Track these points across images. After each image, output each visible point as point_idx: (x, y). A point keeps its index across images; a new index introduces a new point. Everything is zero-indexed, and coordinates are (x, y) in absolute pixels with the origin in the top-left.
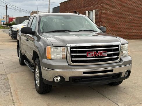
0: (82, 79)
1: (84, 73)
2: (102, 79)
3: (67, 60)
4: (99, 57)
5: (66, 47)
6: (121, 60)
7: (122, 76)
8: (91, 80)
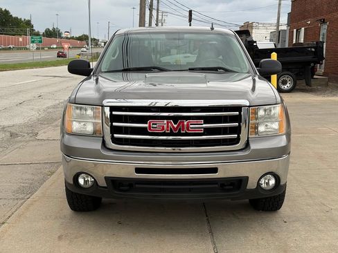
1: (138, 170)
2: (190, 190)
3: (103, 137)
4: (179, 134)
5: (102, 106)
7: (248, 188)
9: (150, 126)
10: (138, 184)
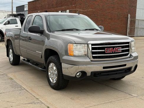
0: (102, 74)
1: (104, 68)
2: (117, 73)
3: (88, 56)
4: (115, 53)
5: (87, 44)
6: (131, 55)
7: (132, 70)
8: (108, 75)
9: (106, 50)
10: (102, 73)
